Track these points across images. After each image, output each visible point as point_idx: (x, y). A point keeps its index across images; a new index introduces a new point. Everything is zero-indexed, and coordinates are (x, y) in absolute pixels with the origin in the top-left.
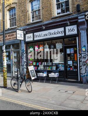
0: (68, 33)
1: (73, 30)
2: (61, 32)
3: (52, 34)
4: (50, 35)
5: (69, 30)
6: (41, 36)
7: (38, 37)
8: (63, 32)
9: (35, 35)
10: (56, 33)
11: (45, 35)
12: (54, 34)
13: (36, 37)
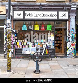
0: (60, 17)
1: (65, 15)
2: (54, 15)
3: (45, 15)
4: (43, 16)
5: (62, 15)
6: (33, 15)
7: (30, 16)
8: (56, 15)
9: (26, 14)
10: (49, 15)
11: (37, 15)
12: (47, 15)
13: (27, 16)
